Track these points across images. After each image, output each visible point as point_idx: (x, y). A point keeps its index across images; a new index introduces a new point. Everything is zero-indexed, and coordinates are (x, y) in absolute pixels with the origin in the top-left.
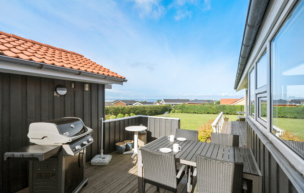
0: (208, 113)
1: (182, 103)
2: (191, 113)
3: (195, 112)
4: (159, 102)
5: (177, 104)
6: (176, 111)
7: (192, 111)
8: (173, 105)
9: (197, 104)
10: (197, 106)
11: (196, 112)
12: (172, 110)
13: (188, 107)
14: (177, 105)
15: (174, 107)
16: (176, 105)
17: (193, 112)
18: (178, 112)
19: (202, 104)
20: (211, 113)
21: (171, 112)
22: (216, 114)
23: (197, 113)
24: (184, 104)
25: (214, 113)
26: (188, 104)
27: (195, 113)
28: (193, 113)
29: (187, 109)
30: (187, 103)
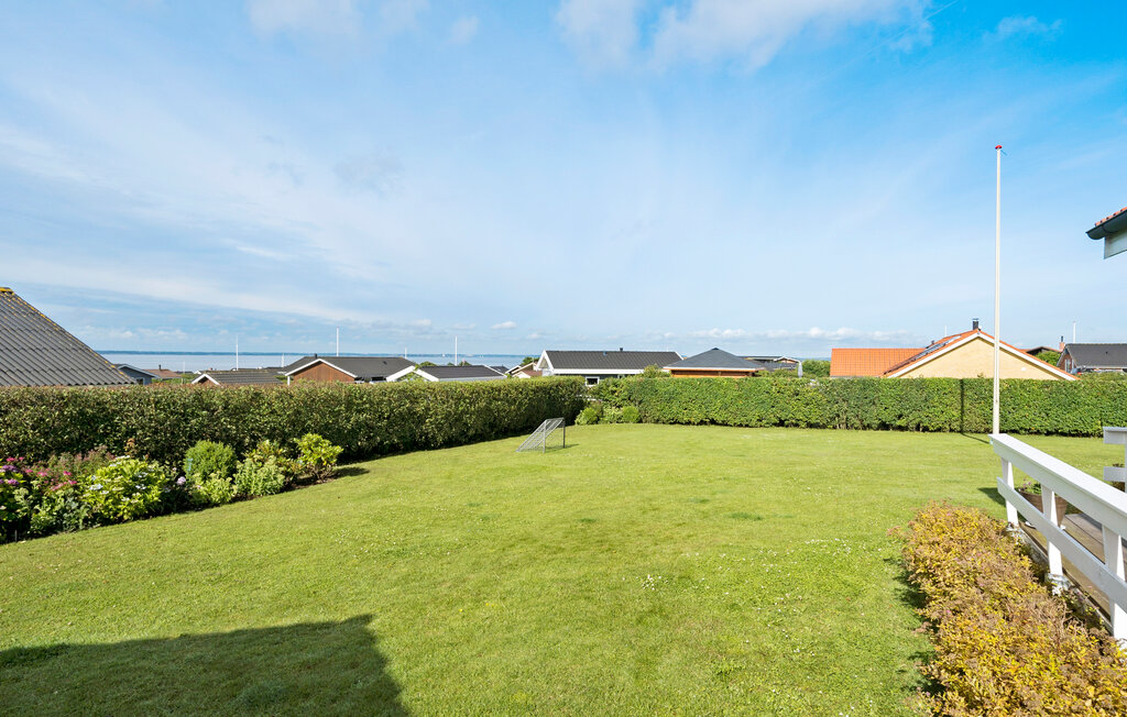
0: (781, 423)
1: (642, 371)
2: (689, 423)
3: (712, 415)
4: (531, 367)
5: (615, 376)
6: (611, 411)
7: (697, 415)
8: (592, 381)
9: (724, 373)
10: (720, 386)
11: (720, 420)
12: (587, 409)
13: (672, 387)
14: (616, 380)
15: (597, 393)
16: (611, 379)
17: (701, 417)
18: (619, 420)
19: (747, 373)
20: (797, 425)
21: (581, 418)
22: (824, 427)
23: (724, 424)
24: (653, 375)
25: (813, 421)
26: (674, 372)
27: (713, 422)
28: (702, 423)
29: (669, 401)
30: (667, 370)
